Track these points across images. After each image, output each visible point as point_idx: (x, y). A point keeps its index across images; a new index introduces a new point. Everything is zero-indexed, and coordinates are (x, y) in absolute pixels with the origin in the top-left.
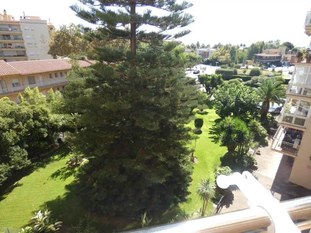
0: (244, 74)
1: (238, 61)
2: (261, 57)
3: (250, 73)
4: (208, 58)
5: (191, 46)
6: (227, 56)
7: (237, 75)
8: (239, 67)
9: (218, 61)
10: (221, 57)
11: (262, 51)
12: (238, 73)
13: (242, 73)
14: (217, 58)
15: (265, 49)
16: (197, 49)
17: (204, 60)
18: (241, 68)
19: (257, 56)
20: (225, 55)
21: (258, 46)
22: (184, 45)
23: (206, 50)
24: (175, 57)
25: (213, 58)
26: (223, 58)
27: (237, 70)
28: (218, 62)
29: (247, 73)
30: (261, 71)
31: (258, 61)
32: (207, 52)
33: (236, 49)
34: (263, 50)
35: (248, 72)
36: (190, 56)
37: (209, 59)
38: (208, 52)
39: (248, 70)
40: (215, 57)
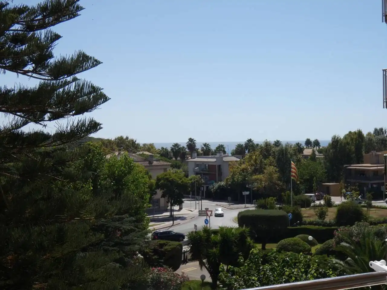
0: (320, 221)
1: (302, 187)
2: (362, 173)
3: (336, 217)
4: (221, 181)
5: (173, 152)
6: (271, 174)
7: (303, 226)
8: (306, 204)
9: (247, 189)
10: (254, 177)
11: (362, 157)
12: (304, 219)
13: (315, 219)
14: (244, 179)
15: (367, 152)
16: (190, 158)
17: (211, 187)
18: (312, 204)
19: (351, 169)
20: (265, 171)
21: (348, 143)
22: (152, 150)
23: (214, 160)
24: (114, 185)
25: (234, 181)
26: (261, 180)
27: (302, 212)
28: (248, 193)
29: (327, 220)
30: (366, 209)
31: (354, 184)
32: (217, 164)
33: (291, 155)
34: (364, 154)
35: (331, 215)
36: (167, 179)
37: (223, 183)
38: (219, 166)
39: (330, 209)
40: (238, 178)
